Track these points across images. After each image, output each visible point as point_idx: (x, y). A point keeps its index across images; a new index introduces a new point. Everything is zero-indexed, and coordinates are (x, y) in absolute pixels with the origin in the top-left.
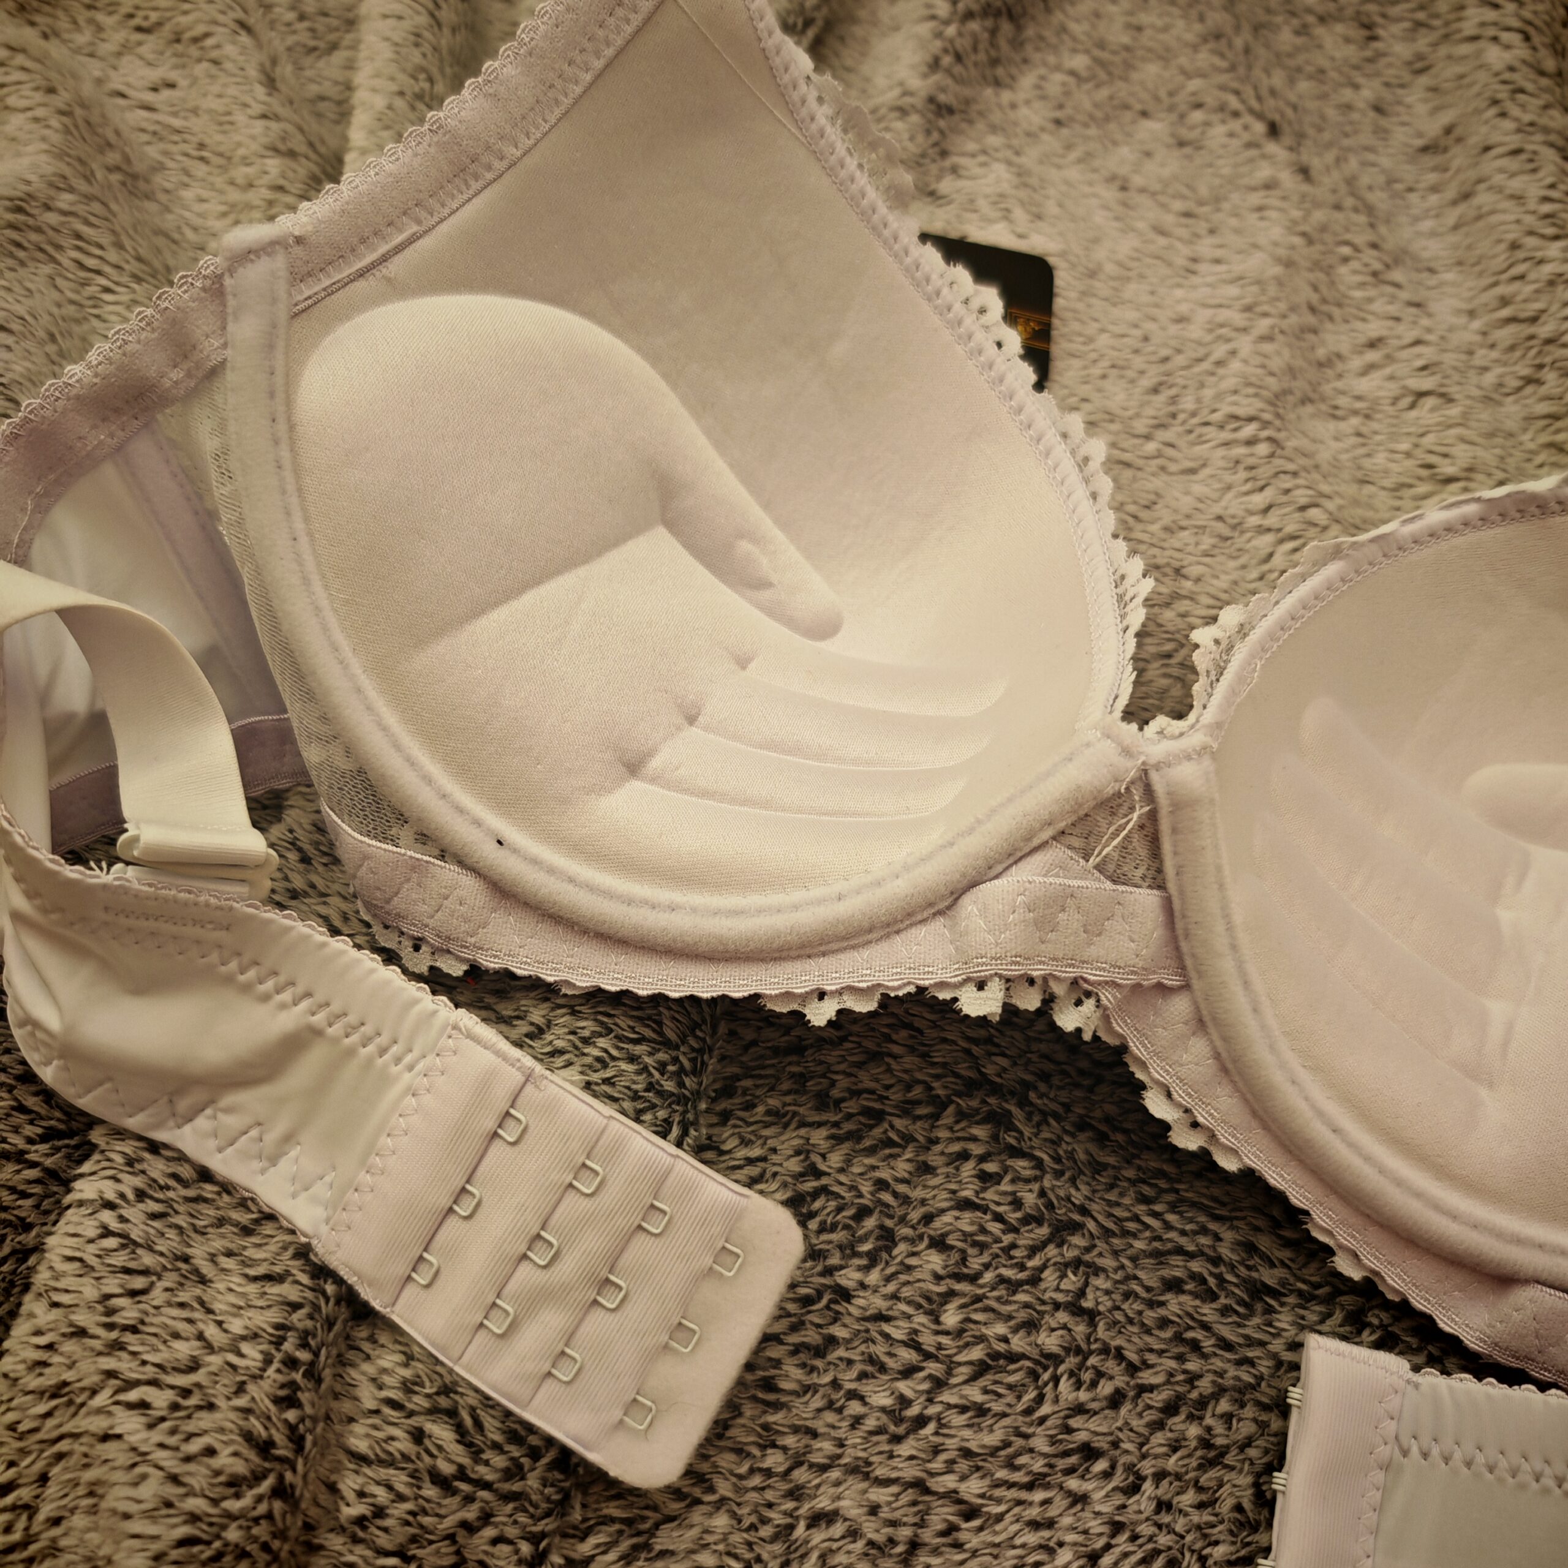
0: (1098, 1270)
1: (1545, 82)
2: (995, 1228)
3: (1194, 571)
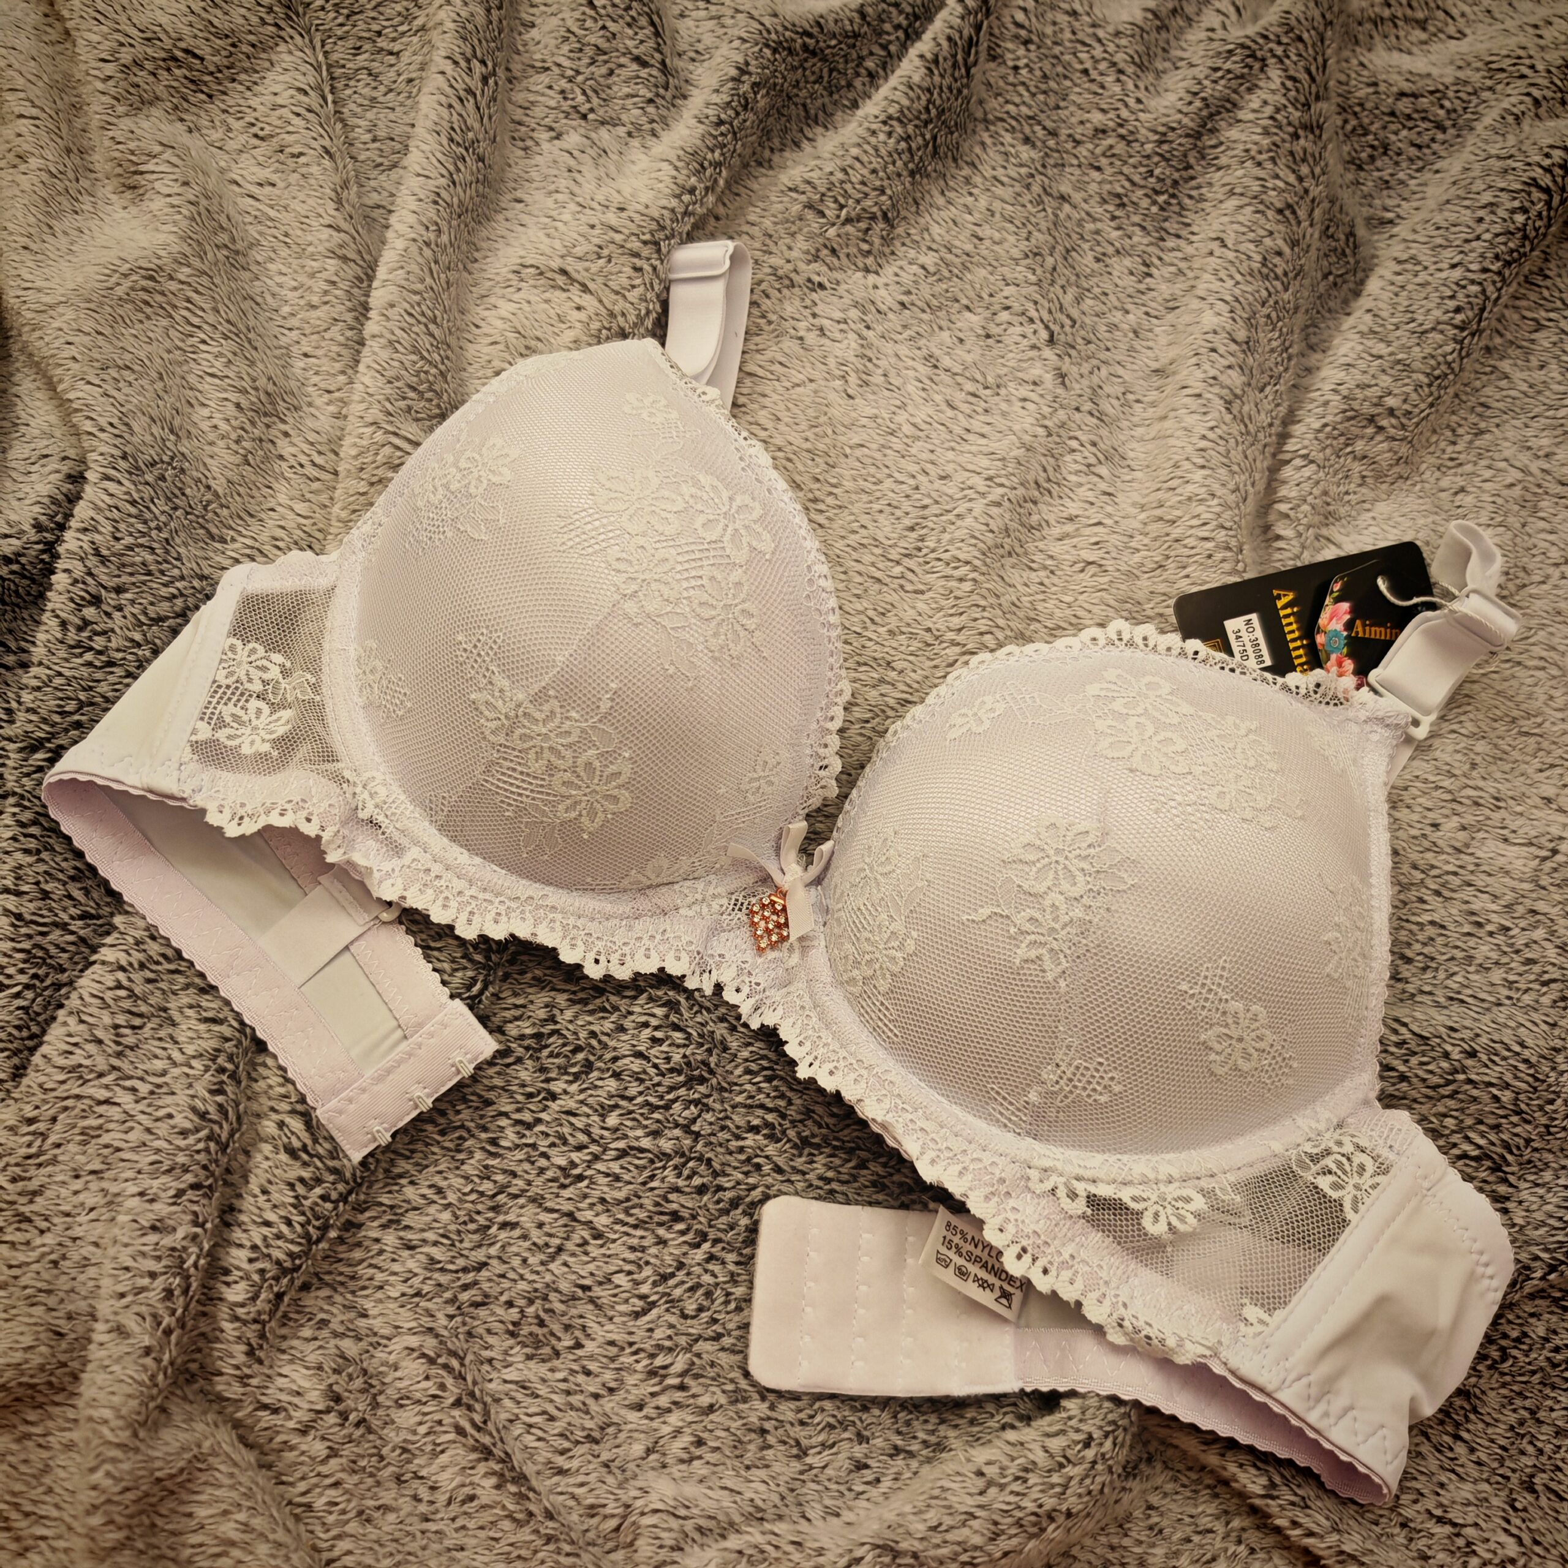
0: (708, 1109)
1: (1233, 347)
2: (652, 1071)
3: (898, 665)
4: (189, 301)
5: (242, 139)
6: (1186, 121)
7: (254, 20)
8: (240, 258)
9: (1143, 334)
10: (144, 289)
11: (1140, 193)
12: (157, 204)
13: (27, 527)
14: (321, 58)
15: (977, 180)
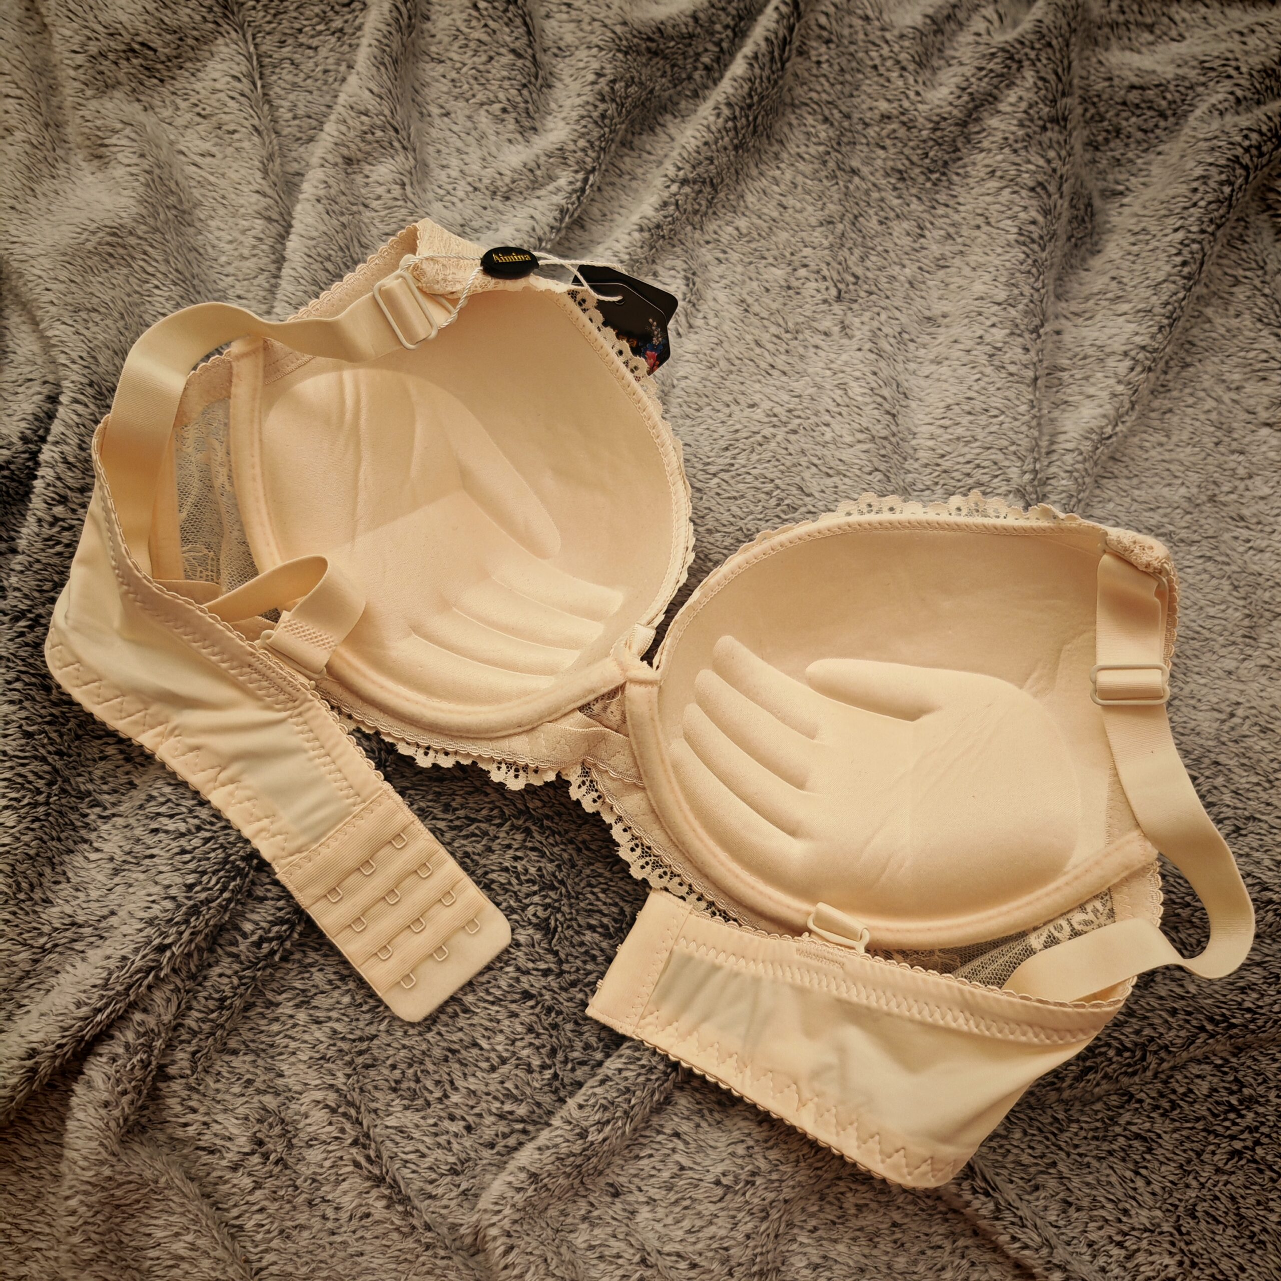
4: (145, 253)
5: (188, 116)
6: (955, 112)
7: (198, 18)
8: (186, 216)
9: (916, 284)
10: (108, 244)
11: (917, 170)
12: (119, 172)
13: (15, 440)
14: (252, 49)
15: (785, 155)
